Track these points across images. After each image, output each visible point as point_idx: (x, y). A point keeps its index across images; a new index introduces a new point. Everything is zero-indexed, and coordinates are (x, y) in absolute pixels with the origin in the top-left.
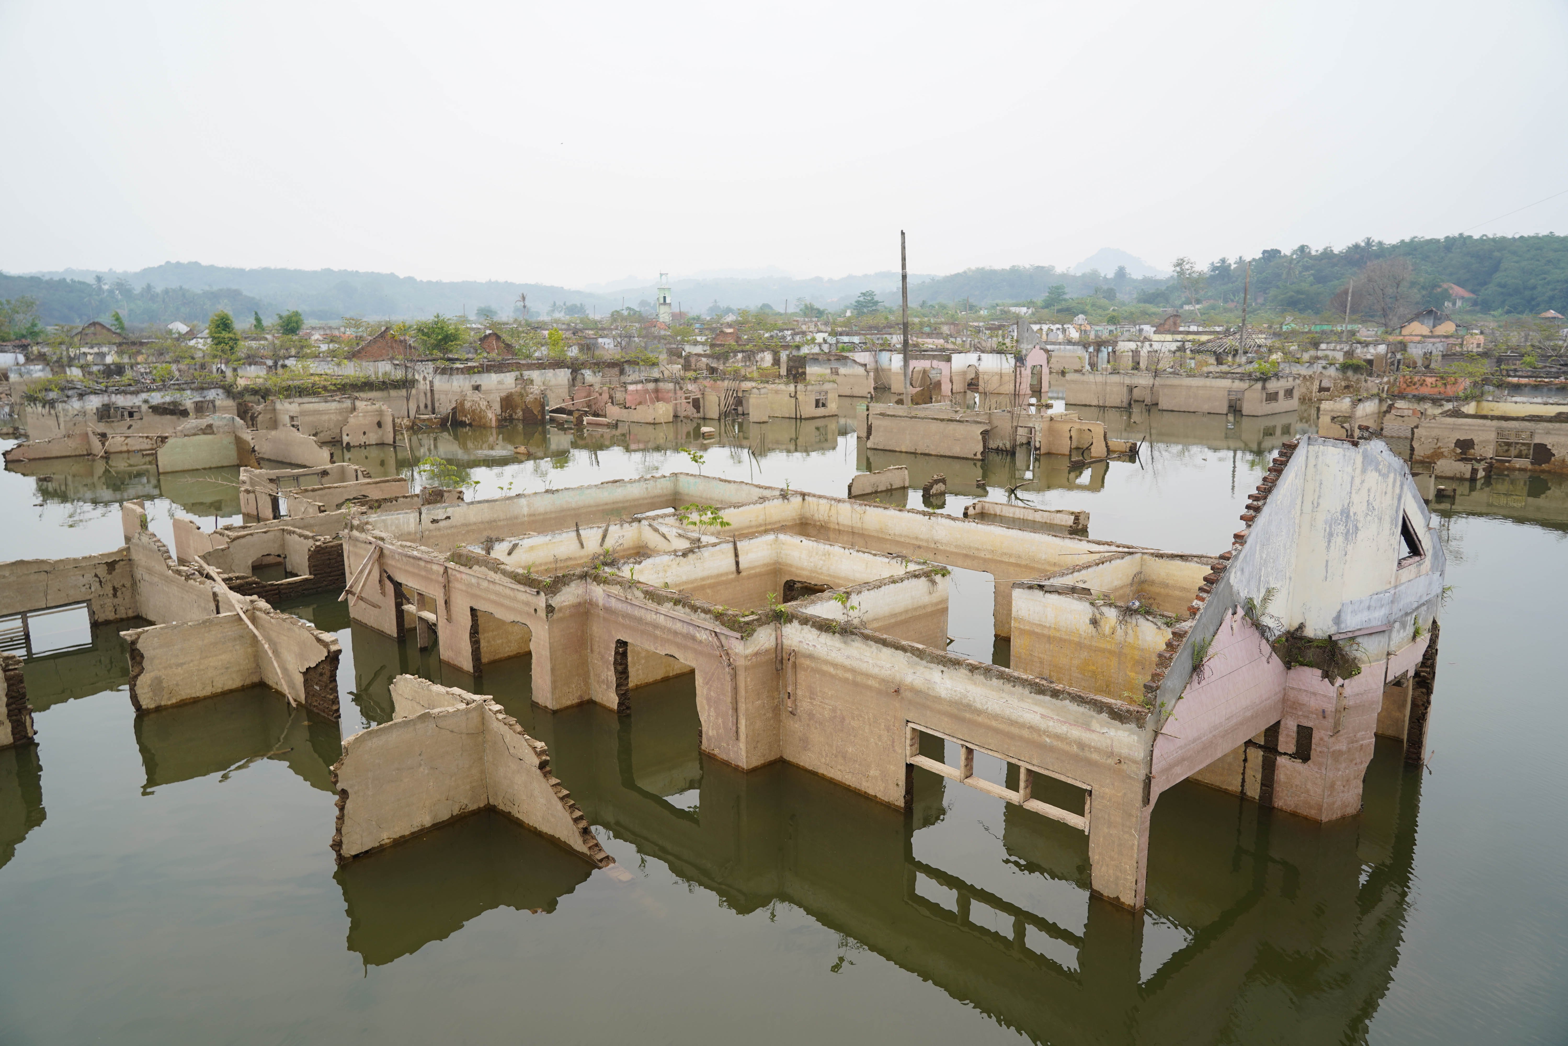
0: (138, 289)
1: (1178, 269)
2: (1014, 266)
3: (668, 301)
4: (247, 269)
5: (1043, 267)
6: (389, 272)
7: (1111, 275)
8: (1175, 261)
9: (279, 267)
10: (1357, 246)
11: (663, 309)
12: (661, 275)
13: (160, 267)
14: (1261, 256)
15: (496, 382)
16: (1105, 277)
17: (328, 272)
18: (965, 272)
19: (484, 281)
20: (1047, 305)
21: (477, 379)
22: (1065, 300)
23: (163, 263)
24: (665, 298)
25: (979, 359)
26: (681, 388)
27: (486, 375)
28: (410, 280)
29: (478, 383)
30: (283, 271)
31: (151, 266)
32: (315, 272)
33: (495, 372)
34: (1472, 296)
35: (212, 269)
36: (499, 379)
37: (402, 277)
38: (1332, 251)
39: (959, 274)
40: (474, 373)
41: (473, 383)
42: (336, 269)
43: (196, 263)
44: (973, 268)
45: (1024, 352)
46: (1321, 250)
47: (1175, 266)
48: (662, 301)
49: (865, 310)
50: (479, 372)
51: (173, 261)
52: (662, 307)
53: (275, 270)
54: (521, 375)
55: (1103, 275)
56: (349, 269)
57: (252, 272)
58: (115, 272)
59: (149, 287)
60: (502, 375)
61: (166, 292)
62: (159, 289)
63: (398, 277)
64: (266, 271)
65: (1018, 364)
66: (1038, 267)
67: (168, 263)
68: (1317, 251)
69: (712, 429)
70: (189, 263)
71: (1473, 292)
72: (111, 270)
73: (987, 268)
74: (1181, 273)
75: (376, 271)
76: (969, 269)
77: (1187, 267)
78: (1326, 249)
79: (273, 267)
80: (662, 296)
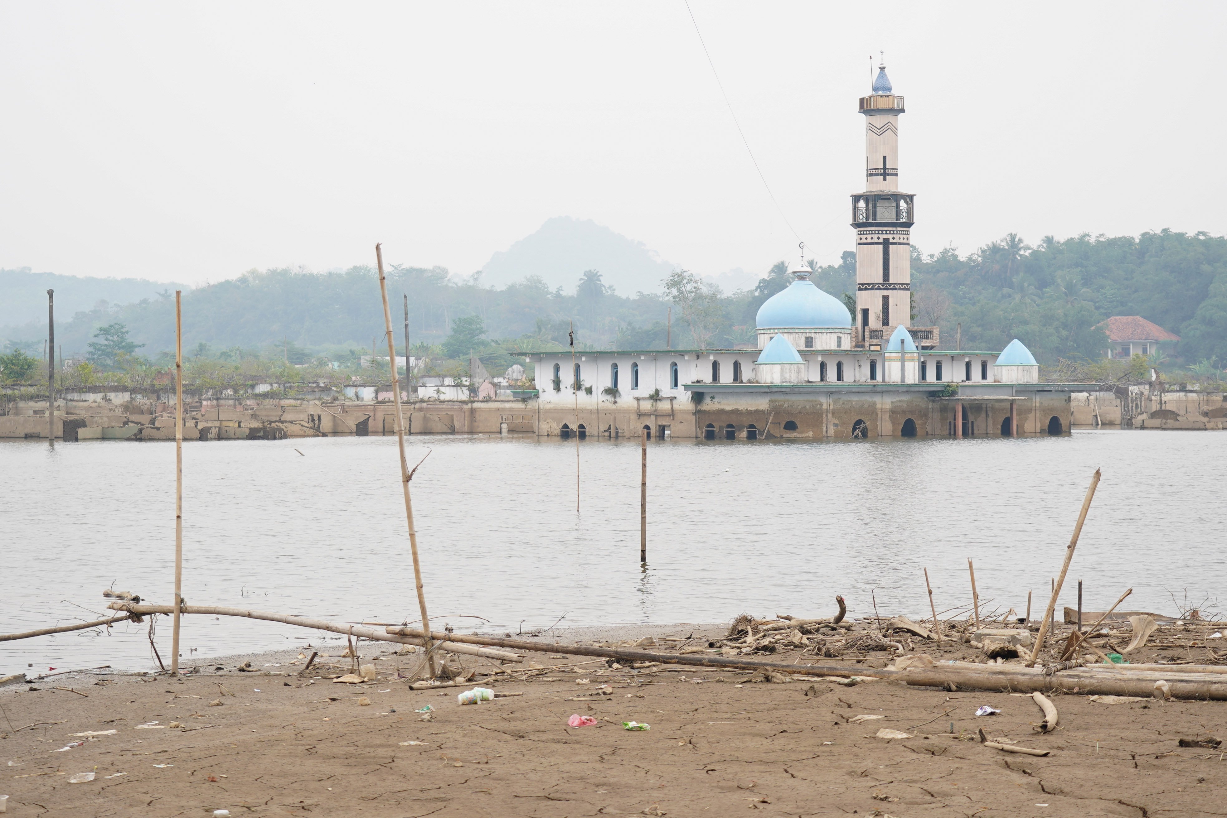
1: (674, 291)
2: (355, 268)
5: (420, 272)
7: (570, 290)
8: (667, 277)
10: (995, 249)
14: (841, 262)
16: (558, 295)
18: (243, 280)
20: (453, 352)
22: (484, 344)
34: (1174, 338)
38: (955, 256)
39: (227, 282)
44: (263, 269)
45: (477, 385)
46: (937, 253)
47: (669, 286)
49: (109, 362)
55: (553, 289)
65: (472, 395)
66: (411, 271)
68: (932, 256)
71: (1175, 331)
73: (295, 270)
74: (681, 298)
76: (253, 272)
77: (689, 287)
78: (946, 252)
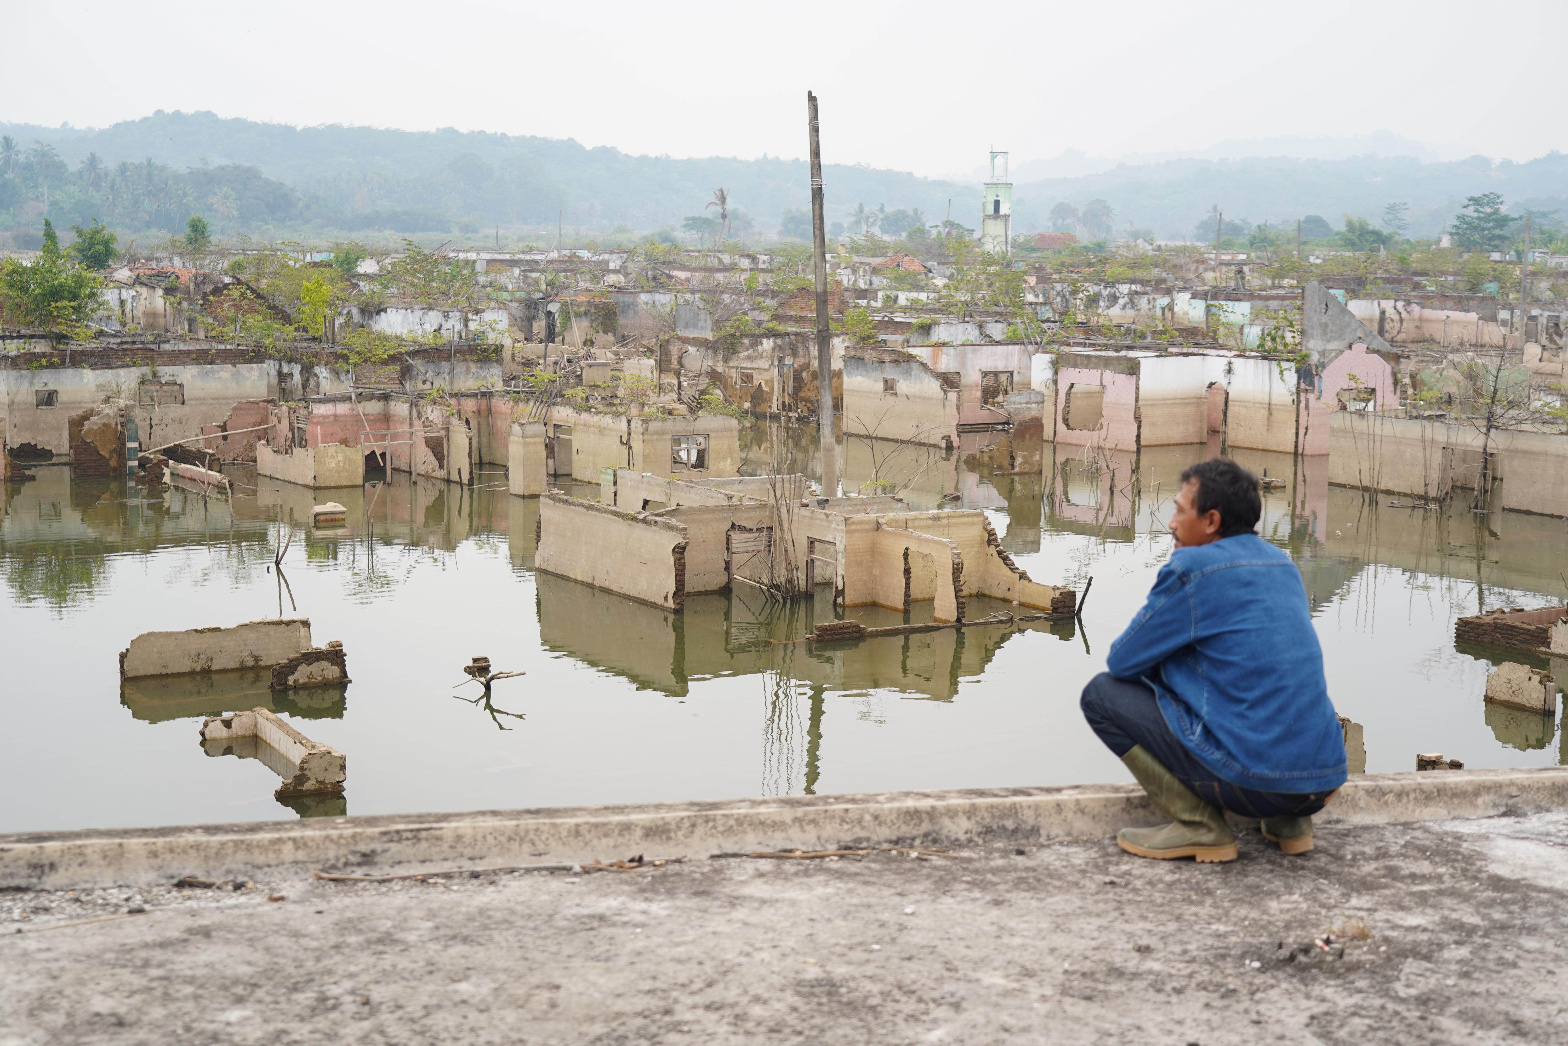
0: (74, 165)
3: (1003, 210)
4: (299, 129)
6: (565, 138)
9: (357, 125)
11: (995, 228)
12: (994, 155)
13: (145, 120)
15: (92, 387)
17: (450, 134)
19: (752, 159)
21: (48, 380)
23: (150, 114)
24: (997, 203)
25: (1229, 371)
26: (419, 415)
27: (70, 371)
28: (606, 154)
29: (51, 387)
30: (365, 132)
31: (129, 119)
32: (425, 135)
33: (93, 367)
35: (239, 125)
36: (101, 380)
37: (589, 147)
40: (42, 367)
41: (39, 386)
42: (463, 129)
43: (209, 112)
45: (1315, 358)
48: (990, 210)
50: (52, 366)
51: (169, 110)
52: (991, 223)
53: (351, 129)
54: (154, 374)
56: (489, 131)
57: (308, 132)
58: (72, 129)
59: (93, 161)
60: (109, 373)
61: (123, 169)
62: (110, 163)
63: (581, 148)
64: (334, 130)
65: (1303, 386)
67: (159, 112)
69: (340, 508)
70: (198, 114)
72: (65, 124)
75: (540, 135)
79: (346, 125)
80: (991, 199)
